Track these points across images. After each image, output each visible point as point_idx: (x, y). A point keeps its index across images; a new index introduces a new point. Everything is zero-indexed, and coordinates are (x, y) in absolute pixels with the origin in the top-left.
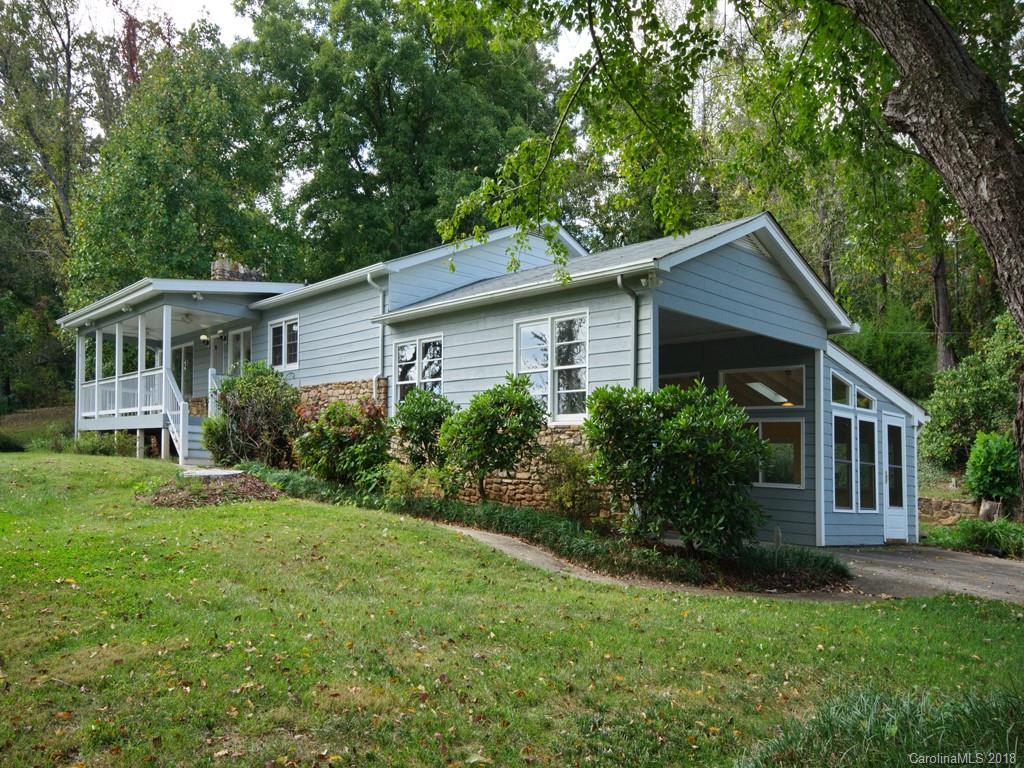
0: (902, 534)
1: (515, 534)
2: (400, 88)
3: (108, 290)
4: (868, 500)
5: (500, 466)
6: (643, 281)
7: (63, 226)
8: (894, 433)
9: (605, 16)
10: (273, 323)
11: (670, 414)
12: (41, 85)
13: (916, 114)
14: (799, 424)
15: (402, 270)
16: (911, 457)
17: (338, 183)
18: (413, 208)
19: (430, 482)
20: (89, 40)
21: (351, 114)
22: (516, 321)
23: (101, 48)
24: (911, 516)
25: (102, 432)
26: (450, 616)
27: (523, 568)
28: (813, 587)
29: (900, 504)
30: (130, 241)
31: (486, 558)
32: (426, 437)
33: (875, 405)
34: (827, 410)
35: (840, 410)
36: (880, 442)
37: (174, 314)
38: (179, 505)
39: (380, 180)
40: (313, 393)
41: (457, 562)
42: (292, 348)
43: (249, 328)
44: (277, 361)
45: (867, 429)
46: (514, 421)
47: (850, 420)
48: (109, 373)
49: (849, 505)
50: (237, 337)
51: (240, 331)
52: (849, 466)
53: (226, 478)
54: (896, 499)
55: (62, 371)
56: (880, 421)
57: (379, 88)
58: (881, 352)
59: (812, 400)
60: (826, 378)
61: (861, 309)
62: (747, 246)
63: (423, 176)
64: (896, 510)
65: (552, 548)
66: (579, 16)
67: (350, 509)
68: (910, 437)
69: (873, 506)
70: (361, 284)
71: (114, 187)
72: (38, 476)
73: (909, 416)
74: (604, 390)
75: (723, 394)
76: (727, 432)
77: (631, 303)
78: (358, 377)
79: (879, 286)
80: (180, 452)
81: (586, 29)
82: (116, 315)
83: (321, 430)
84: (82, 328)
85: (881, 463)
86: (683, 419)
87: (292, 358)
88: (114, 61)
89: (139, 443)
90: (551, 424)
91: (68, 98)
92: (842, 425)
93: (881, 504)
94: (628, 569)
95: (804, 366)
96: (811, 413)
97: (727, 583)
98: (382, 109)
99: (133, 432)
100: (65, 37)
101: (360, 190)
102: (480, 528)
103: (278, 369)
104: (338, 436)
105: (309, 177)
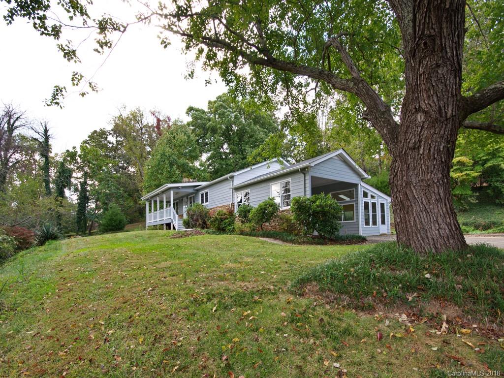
0: (385, 232)
1: (271, 238)
2: (235, 128)
3: (153, 190)
4: (375, 223)
5: (266, 221)
6: (306, 169)
7: (141, 174)
8: (382, 205)
9: (292, 102)
10: (201, 193)
11: (314, 202)
12: (134, 138)
13: (370, 116)
14: (353, 204)
15: (238, 175)
16: (387, 211)
17: (217, 156)
18: (240, 160)
19: (247, 227)
20: (147, 126)
21: (220, 136)
22: (270, 184)
23: (150, 127)
24: (388, 227)
25: (154, 226)
26: (254, 253)
27: (273, 244)
28: (356, 243)
29: (385, 224)
30: (159, 176)
31: (263, 243)
32: (245, 216)
33: (376, 198)
34: (362, 200)
35: (366, 200)
36: (378, 208)
37: (173, 193)
38: (179, 238)
39: (230, 154)
40: (213, 210)
41: (255, 244)
42: (207, 199)
43: (194, 195)
44: (202, 202)
45: (374, 205)
46: (270, 209)
47: (368, 202)
48: (156, 210)
49: (369, 225)
50: (191, 198)
51: (192, 196)
52: (369, 215)
53: (190, 231)
54: (383, 222)
55: (140, 213)
56: (378, 202)
57: (229, 129)
58: (380, 185)
59: (357, 197)
60: (361, 191)
61: (373, 173)
62: (336, 158)
63: (242, 151)
64: (383, 226)
65: (282, 240)
66: (286, 103)
67: (225, 235)
68: (387, 206)
69: (376, 225)
70: (226, 179)
71: (155, 162)
72: (141, 235)
73: (387, 200)
74: (295, 197)
75: (330, 196)
76: (330, 205)
77: (303, 175)
78: (226, 204)
79: (379, 167)
80: (176, 228)
81: (287, 106)
82: (158, 195)
83: (216, 217)
84: (147, 200)
85: (378, 213)
86: (318, 203)
87: (207, 201)
88: (154, 131)
89: (165, 227)
90: (281, 210)
91: (142, 142)
92: (366, 204)
93: (379, 224)
94: (304, 243)
95: (354, 189)
96: (357, 201)
97: (331, 244)
98: (230, 134)
99: (163, 224)
100: (141, 125)
101: (224, 157)
102: (261, 237)
103: (203, 204)
104: (221, 218)
105: (209, 155)
